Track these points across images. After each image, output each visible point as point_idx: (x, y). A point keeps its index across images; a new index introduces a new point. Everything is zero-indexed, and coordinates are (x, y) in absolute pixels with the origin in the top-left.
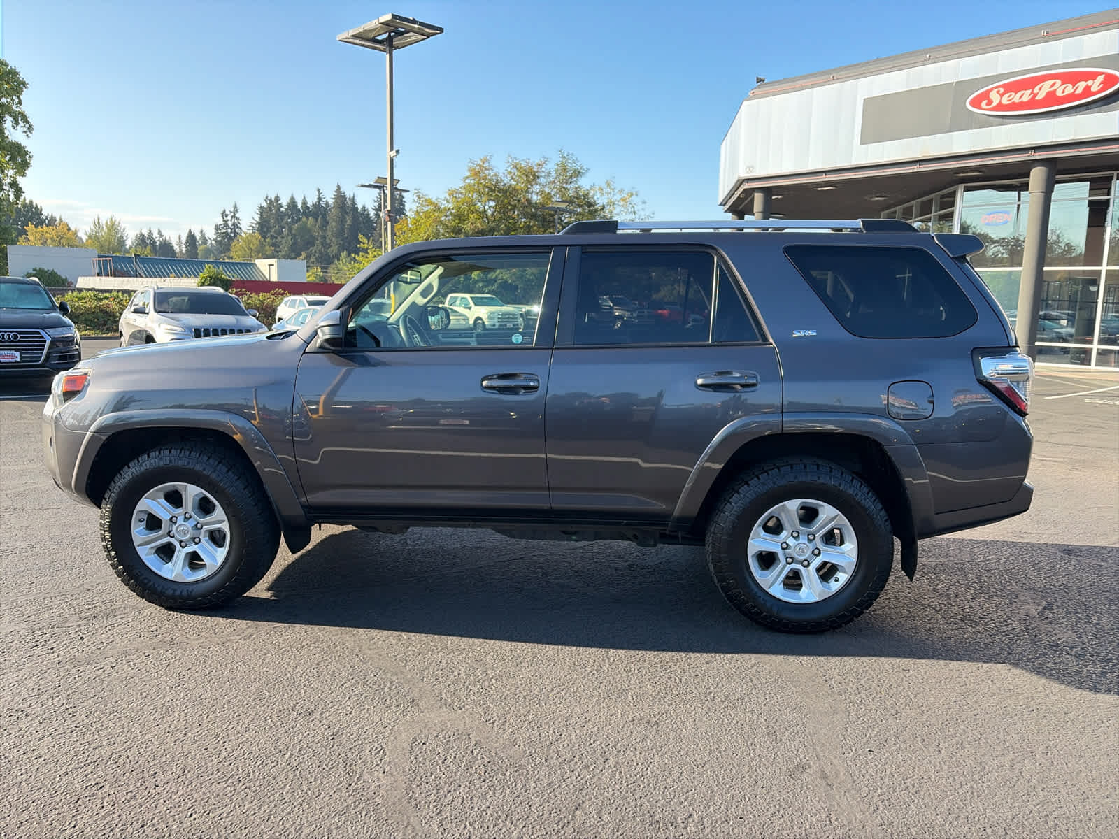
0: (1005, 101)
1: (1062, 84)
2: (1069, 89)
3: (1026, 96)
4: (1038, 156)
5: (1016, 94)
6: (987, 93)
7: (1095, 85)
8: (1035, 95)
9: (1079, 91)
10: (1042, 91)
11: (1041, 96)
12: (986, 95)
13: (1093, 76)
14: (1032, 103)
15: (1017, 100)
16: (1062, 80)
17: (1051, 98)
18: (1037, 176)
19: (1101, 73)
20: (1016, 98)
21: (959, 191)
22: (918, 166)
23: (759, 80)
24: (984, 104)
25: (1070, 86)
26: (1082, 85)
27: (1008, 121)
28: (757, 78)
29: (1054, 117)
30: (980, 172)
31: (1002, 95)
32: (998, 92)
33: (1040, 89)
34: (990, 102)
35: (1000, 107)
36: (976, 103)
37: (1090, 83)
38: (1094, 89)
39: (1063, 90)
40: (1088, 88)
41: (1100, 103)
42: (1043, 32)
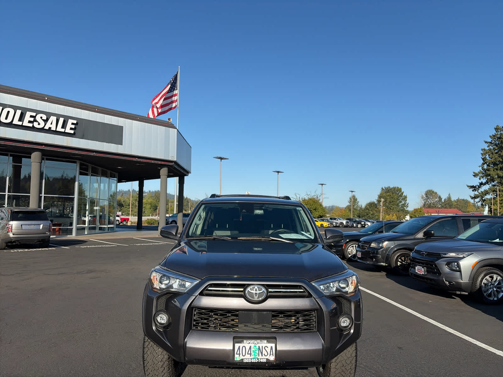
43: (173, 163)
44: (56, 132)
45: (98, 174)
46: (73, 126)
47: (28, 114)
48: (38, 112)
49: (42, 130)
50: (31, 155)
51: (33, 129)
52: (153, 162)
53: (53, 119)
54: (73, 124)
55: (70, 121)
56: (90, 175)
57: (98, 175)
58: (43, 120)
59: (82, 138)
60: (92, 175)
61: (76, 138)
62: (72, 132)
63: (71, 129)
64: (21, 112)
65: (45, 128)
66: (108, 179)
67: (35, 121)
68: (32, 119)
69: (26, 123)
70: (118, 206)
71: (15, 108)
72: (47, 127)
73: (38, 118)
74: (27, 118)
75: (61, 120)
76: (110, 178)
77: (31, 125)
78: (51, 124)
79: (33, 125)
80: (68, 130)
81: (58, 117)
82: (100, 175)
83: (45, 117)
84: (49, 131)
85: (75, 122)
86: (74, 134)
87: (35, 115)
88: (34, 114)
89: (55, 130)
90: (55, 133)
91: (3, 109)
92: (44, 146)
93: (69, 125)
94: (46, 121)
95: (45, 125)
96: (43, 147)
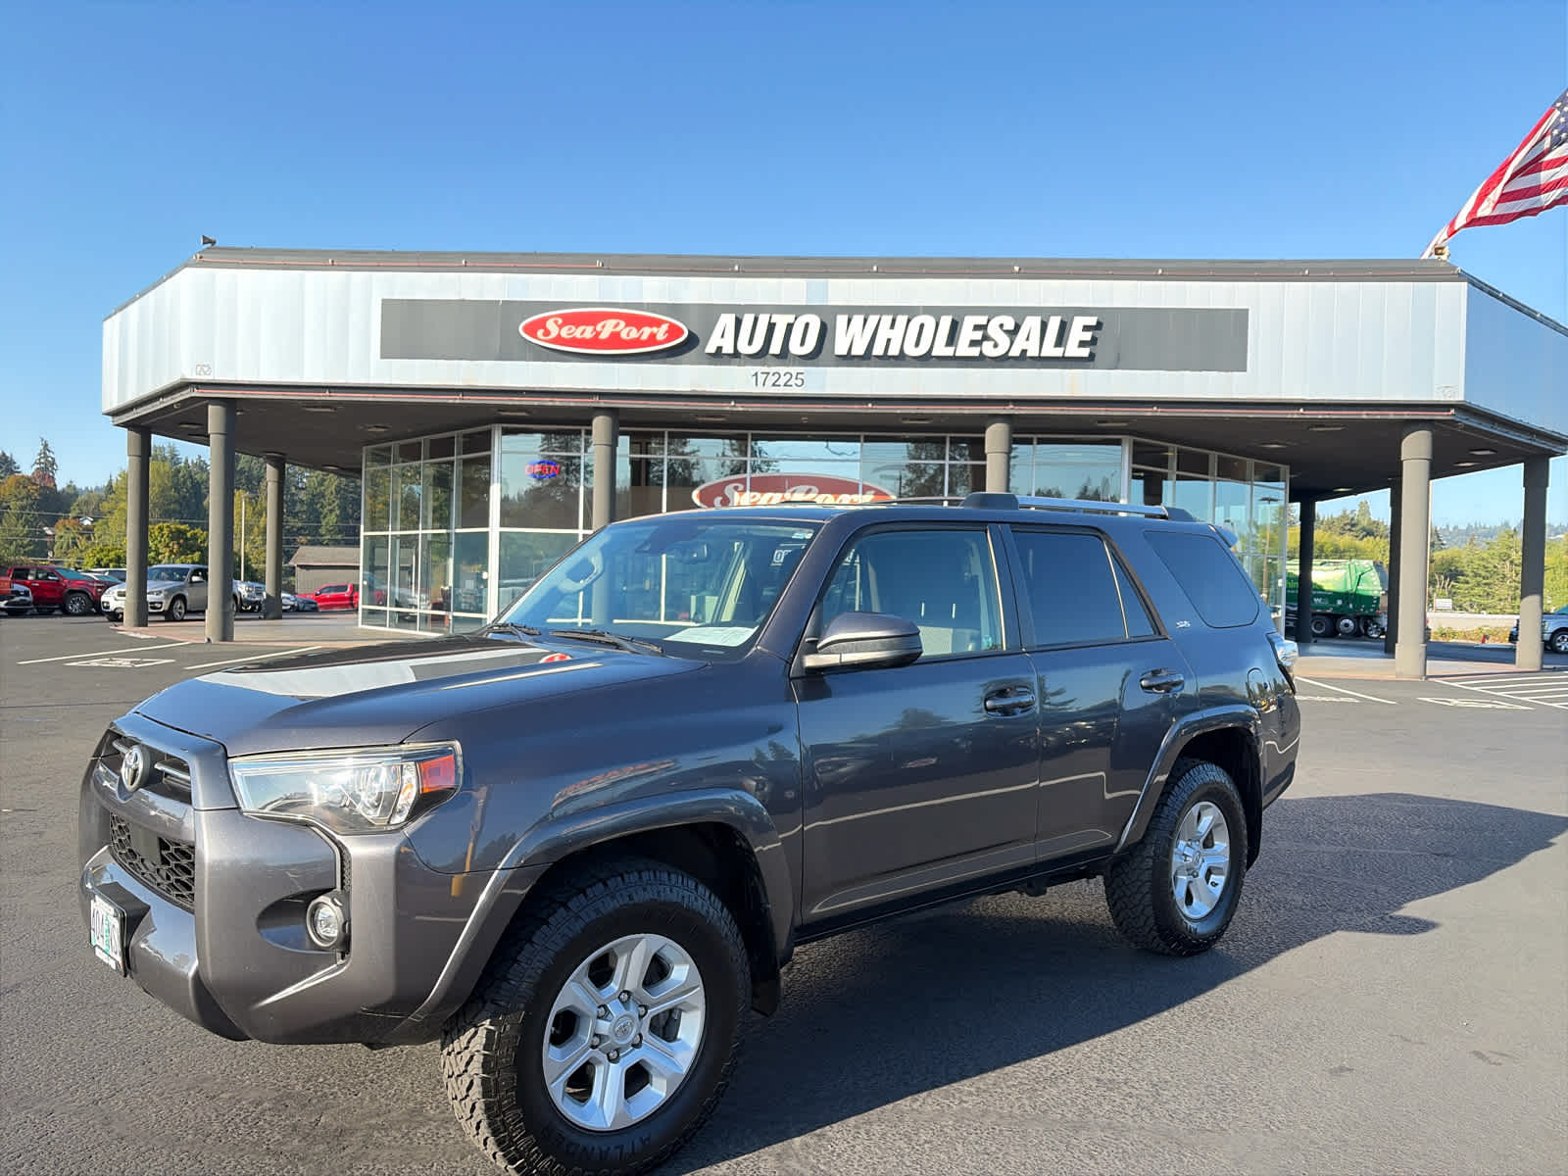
0: (564, 333)
1: (626, 326)
2: (634, 334)
3: (588, 332)
4: (603, 403)
5: (577, 328)
6: (544, 320)
7: (661, 333)
8: (599, 333)
9: (644, 337)
10: (607, 329)
11: (604, 335)
12: (542, 323)
13: (658, 323)
14: (595, 342)
15: (578, 334)
16: (626, 321)
17: (615, 340)
18: (600, 425)
19: (666, 322)
20: (578, 332)
21: (496, 432)
22: (461, 396)
23: (206, 241)
24: (540, 333)
25: (635, 330)
26: (647, 331)
27: (566, 357)
28: (204, 238)
29: (618, 361)
30: (529, 413)
31: (561, 327)
32: (556, 322)
33: (603, 327)
34: (547, 333)
35: (558, 340)
36: (531, 329)
37: (655, 330)
38: (660, 336)
39: (629, 333)
40: (652, 337)
41: (665, 354)
42: (599, 264)
43: (1453, 411)
44: (1042, 361)
45: (1207, 474)
46: (1088, 336)
47: (969, 322)
48: (992, 312)
49: (1004, 361)
50: (984, 433)
51: (981, 361)
52: (1365, 417)
53: (1032, 324)
54: (1086, 328)
55: (1079, 322)
56: (1175, 477)
57: (1205, 477)
58: (1007, 332)
59: (1116, 365)
60: (1179, 478)
61: (1097, 368)
62: (1085, 352)
63: (1082, 344)
64: (953, 320)
65: (1010, 354)
66: (1249, 487)
67: (986, 338)
68: (978, 335)
69: (963, 349)
70: (1446, 578)
71: (937, 312)
72: (1015, 352)
73: (993, 330)
74: (967, 333)
75: (1054, 324)
76: (1256, 483)
77: (975, 352)
78: (1028, 339)
79: (981, 352)
80: (1073, 350)
81: (1045, 314)
82: (1213, 475)
83: (1010, 325)
84: (1023, 360)
85: (1092, 321)
86: (1092, 356)
87: (985, 323)
88: (982, 320)
89: (1037, 355)
90: (1039, 363)
91: (909, 321)
92: (1011, 407)
93: (1077, 334)
94: (1013, 334)
95: (1012, 343)
96: (1010, 410)
